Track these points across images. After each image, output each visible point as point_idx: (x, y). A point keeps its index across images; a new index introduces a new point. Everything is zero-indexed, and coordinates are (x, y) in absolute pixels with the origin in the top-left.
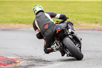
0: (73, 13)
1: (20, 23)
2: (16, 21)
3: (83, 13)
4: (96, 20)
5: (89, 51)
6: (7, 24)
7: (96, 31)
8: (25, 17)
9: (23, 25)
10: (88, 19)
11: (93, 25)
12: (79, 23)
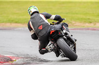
0: (67, 13)
1: (16, 22)
2: (12, 21)
3: (77, 14)
4: (90, 20)
5: (83, 50)
6: (3, 24)
7: (89, 31)
8: (21, 17)
9: (19, 25)
10: (82, 19)
11: (87, 24)
12: (74, 22)
